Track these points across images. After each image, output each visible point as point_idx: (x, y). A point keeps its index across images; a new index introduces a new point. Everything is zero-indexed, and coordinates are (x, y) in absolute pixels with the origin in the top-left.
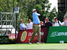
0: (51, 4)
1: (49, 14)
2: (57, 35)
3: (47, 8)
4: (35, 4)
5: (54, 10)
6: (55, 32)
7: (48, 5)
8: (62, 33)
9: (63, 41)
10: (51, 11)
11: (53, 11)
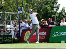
0: (60, 5)
1: (58, 15)
2: (59, 35)
3: (56, 9)
4: (44, 5)
5: (63, 11)
6: (57, 32)
7: (57, 6)
8: (64, 33)
9: (64, 41)
10: (60, 12)
11: (61, 12)
